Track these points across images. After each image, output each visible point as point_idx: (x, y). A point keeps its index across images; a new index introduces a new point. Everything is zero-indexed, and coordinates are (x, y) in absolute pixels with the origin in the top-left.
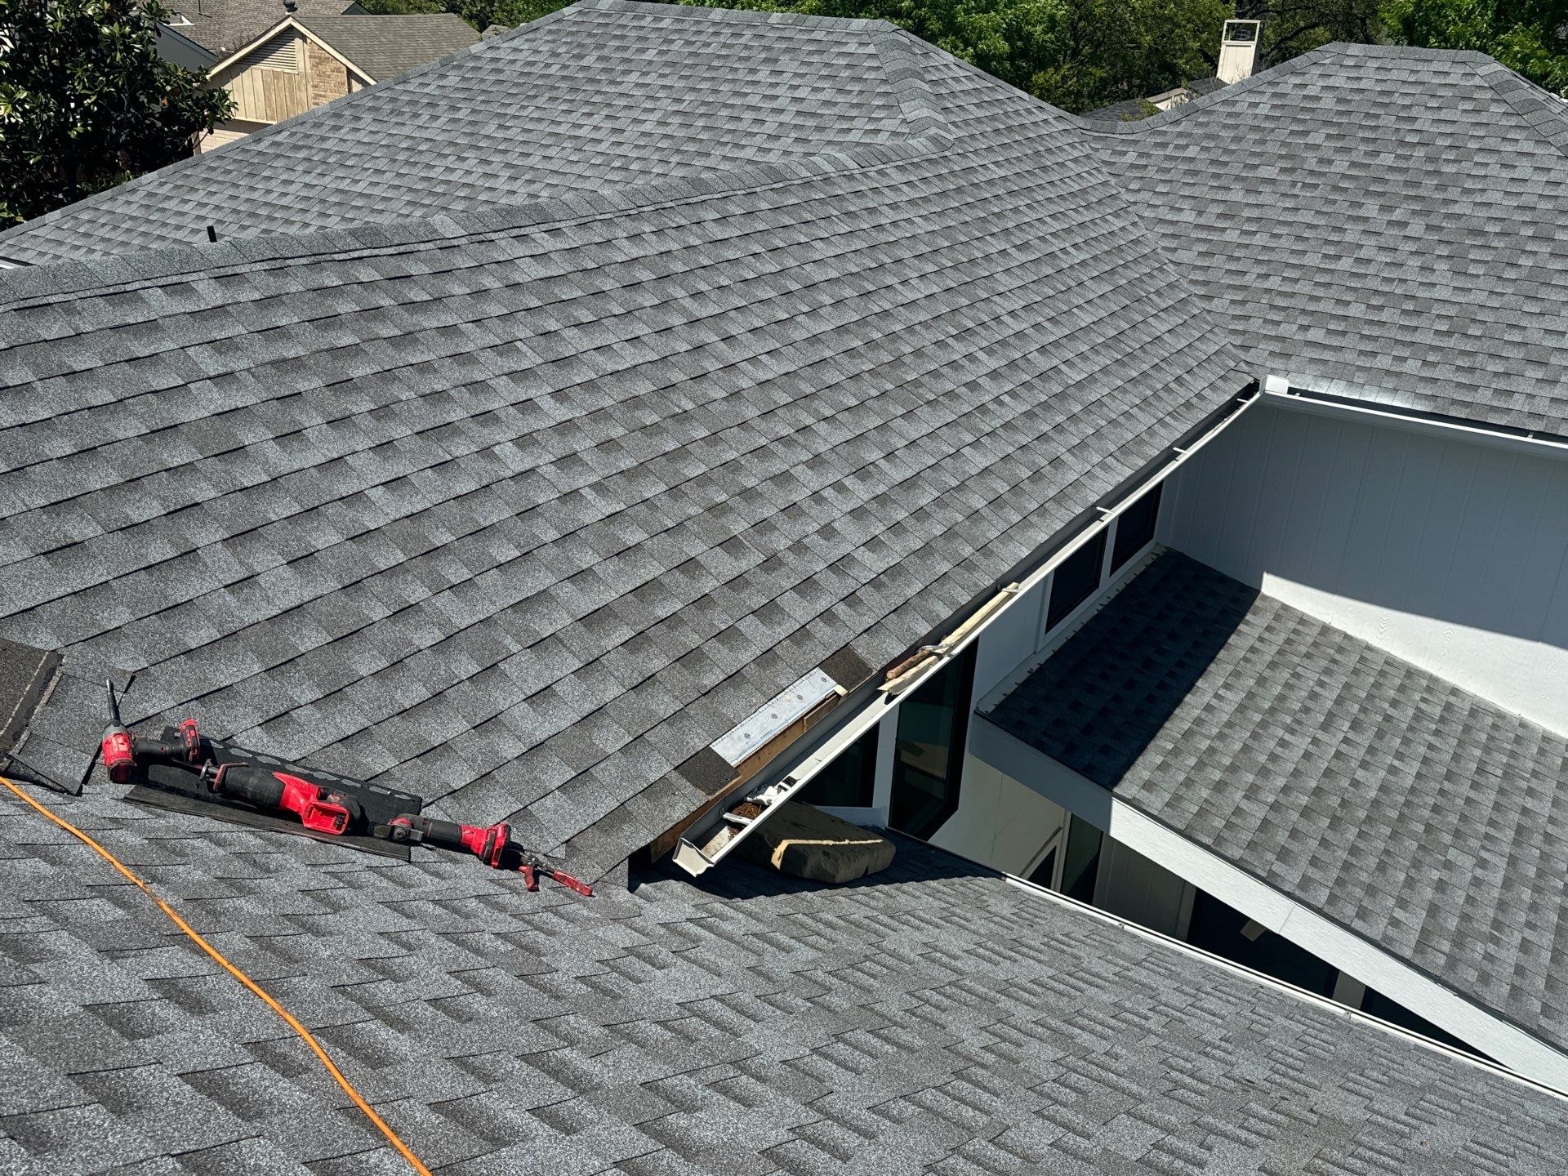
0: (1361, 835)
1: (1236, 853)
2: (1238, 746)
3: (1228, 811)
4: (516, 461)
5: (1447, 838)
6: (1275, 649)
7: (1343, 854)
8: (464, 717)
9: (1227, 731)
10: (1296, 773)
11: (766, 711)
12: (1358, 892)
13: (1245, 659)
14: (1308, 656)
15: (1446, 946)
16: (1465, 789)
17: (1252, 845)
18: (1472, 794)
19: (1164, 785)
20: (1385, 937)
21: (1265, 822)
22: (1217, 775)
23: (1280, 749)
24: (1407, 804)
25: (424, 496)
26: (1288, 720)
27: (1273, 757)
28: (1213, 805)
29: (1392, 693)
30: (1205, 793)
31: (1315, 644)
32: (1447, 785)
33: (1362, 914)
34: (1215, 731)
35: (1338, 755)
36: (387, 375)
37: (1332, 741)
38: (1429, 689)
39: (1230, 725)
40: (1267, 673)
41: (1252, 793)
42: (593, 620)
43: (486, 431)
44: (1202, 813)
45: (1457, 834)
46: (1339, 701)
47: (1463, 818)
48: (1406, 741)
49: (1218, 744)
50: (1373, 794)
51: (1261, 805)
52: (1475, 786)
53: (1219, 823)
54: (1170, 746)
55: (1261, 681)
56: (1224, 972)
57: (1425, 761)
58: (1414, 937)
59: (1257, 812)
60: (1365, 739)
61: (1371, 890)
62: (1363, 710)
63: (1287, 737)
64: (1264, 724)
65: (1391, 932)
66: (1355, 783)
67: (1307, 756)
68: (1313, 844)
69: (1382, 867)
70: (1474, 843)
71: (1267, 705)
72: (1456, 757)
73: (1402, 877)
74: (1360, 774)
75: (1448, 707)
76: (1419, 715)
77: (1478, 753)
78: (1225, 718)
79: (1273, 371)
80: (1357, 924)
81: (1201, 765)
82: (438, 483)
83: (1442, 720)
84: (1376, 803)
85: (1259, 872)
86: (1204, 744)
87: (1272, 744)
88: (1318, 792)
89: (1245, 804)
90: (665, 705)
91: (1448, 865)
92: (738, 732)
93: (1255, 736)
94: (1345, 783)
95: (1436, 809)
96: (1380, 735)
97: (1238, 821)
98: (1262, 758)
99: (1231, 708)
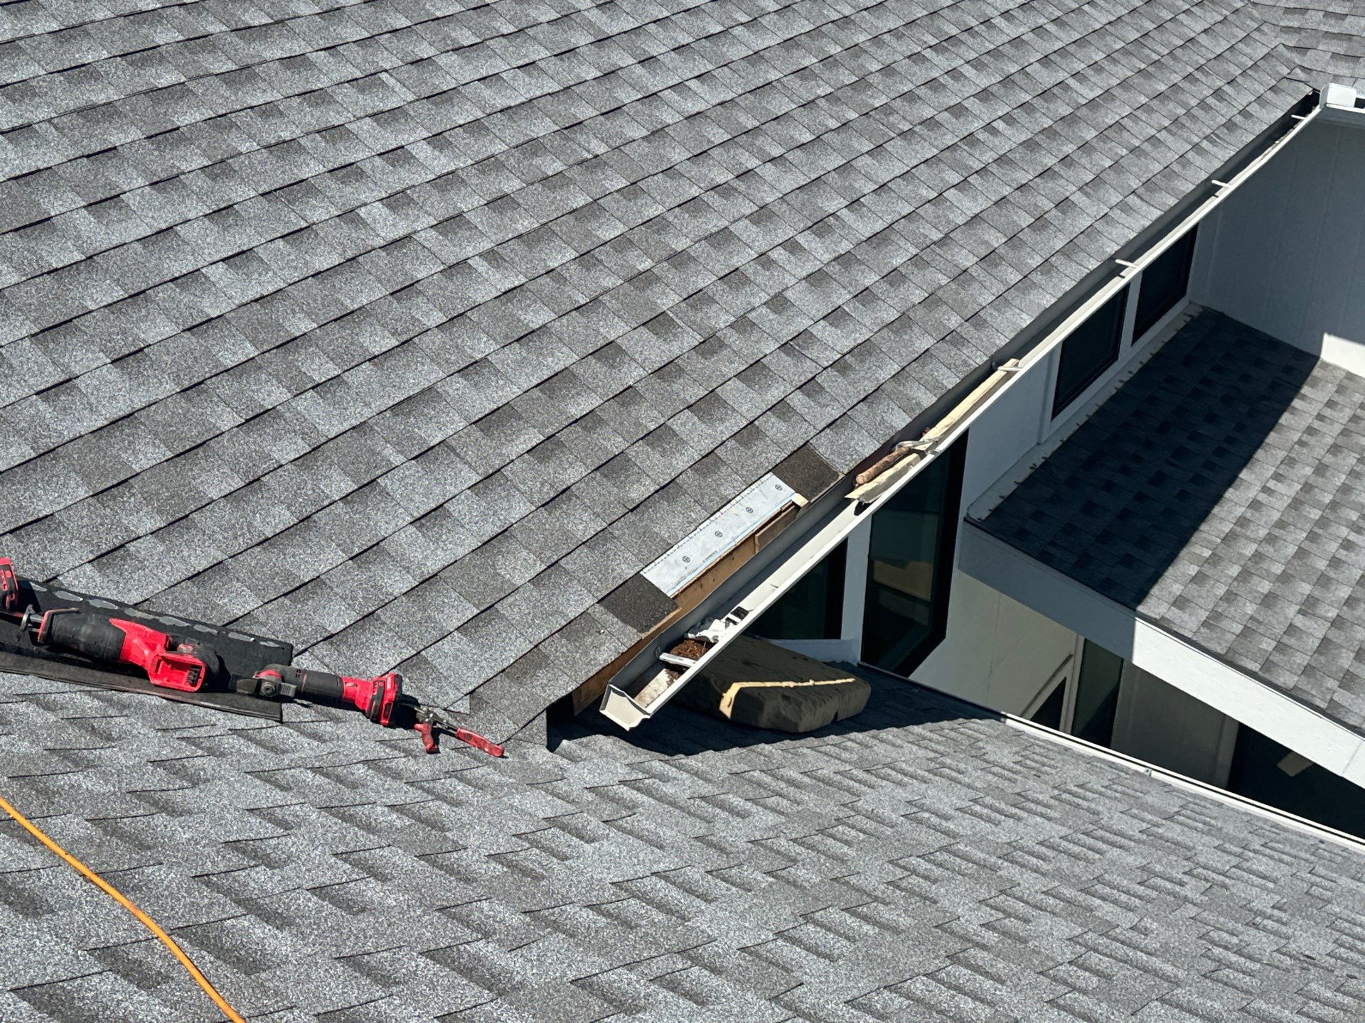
1: (1288, 680)
2: (1291, 550)
3: (1279, 630)
4: (388, 226)
6: (1337, 429)
8: (338, 545)
9: (1277, 532)
11: (709, 528)
13: (1301, 443)
17: (1308, 671)
19: (1200, 601)
21: (1325, 641)
22: (1265, 587)
23: (1343, 552)
25: (275, 273)
26: (1354, 516)
27: (1335, 562)
28: (1260, 623)
30: (1250, 608)
34: (1263, 533)
36: (221, 122)
39: (1281, 524)
40: (1329, 459)
41: (1309, 607)
42: (492, 421)
43: (349, 189)
44: (1246, 633)
49: (1268, 550)
51: (1320, 621)
53: (1268, 645)
54: (1207, 553)
55: (1321, 469)
56: (1275, 825)
59: (1316, 630)
63: (1353, 537)
64: (1323, 522)
71: (1327, 499)
78: (1276, 516)
79: (1336, 78)
81: (1245, 575)
82: (292, 257)
85: (1318, 702)
86: (1249, 549)
87: (1333, 547)
89: (1300, 621)
90: (583, 524)
92: (675, 554)
93: (1312, 537)
97: (1291, 641)
98: (1321, 564)
99: (1282, 504)
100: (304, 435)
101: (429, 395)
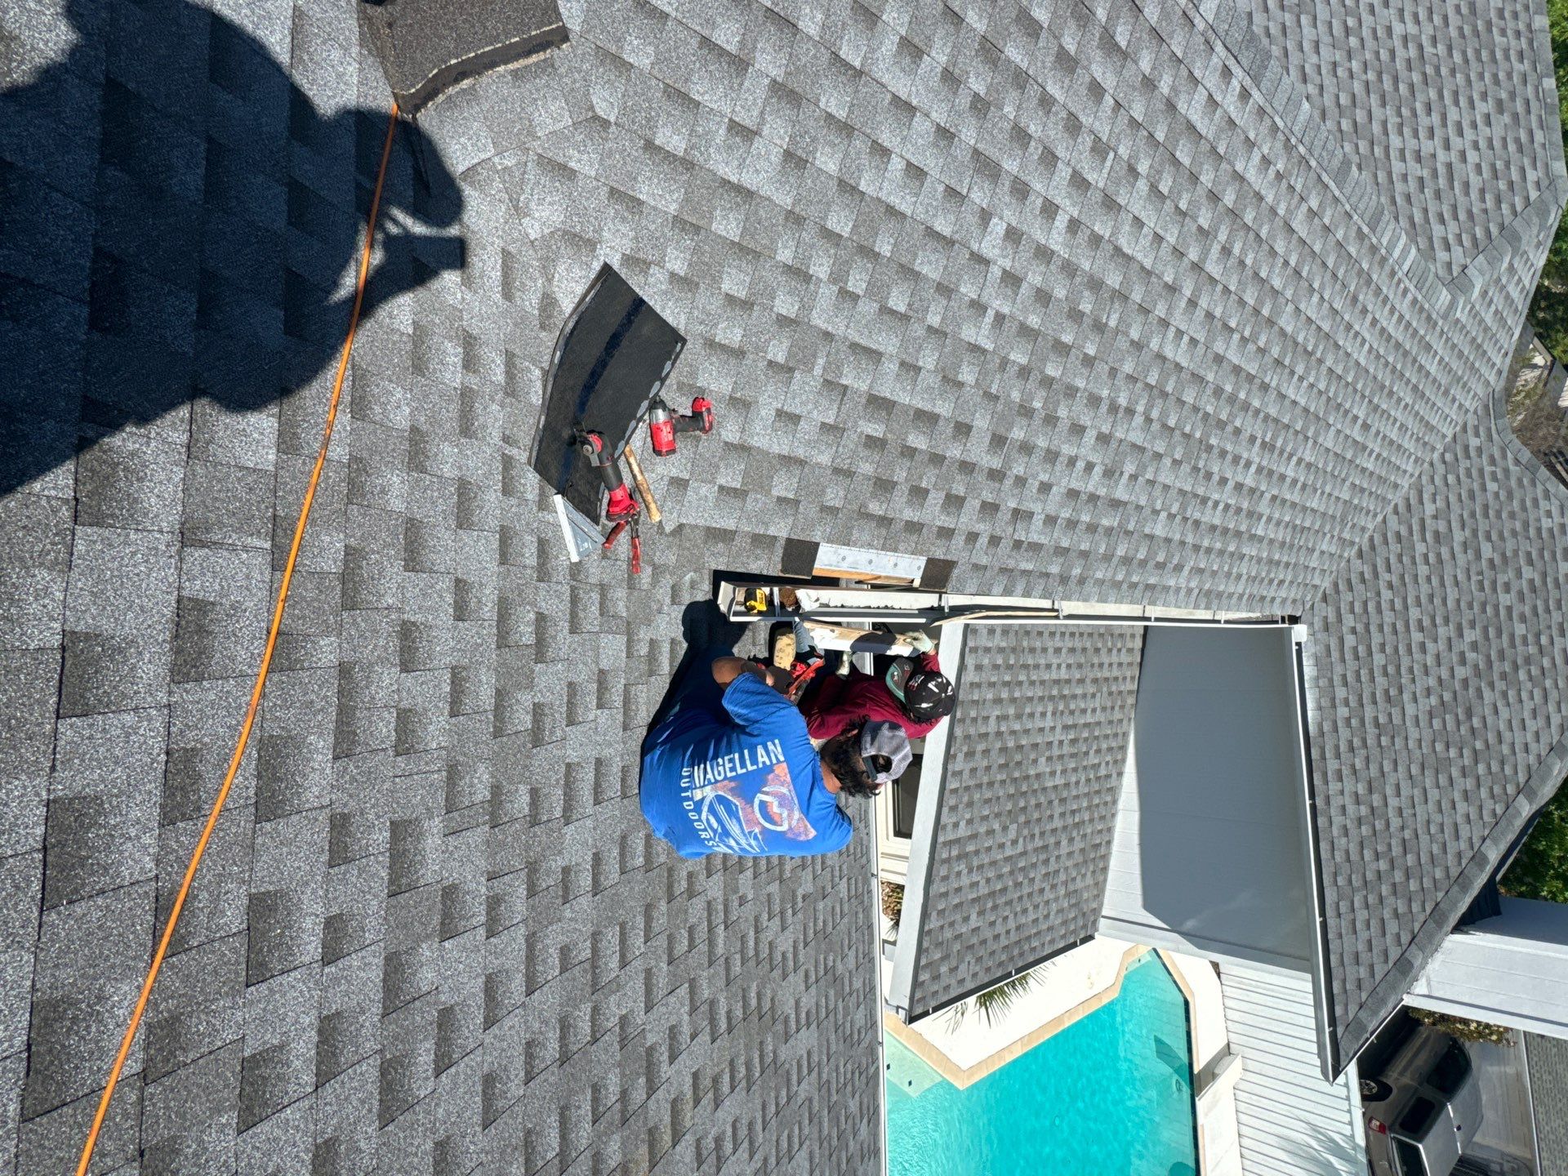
0: (1003, 782)
2: (1030, 694)
3: (985, 714)
5: (1022, 819)
7: (985, 780)
10: (1027, 731)
11: (872, 554)
12: (965, 799)
13: (1093, 665)
14: (1110, 694)
15: (955, 853)
16: (1058, 810)
17: (967, 737)
18: (1056, 816)
20: (945, 827)
21: (986, 735)
22: (1005, 695)
23: (1039, 715)
24: (1035, 791)
25: (916, 202)
26: (1061, 707)
27: (1032, 715)
29: (1104, 746)
30: (990, 696)
31: (1120, 692)
32: (1056, 802)
33: (953, 809)
34: (1034, 678)
35: (1050, 744)
37: (1059, 735)
38: (1116, 762)
39: (1042, 682)
40: (1088, 681)
41: (1001, 718)
42: (879, 404)
43: (1007, 199)
44: (976, 702)
45: (1027, 822)
46: (1086, 725)
47: (1039, 820)
48: (1075, 770)
49: (1026, 685)
50: (1032, 772)
51: (996, 727)
52: (1063, 815)
53: (973, 714)
55: (1081, 681)
57: (1067, 785)
58: (951, 837)
59: (992, 727)
60: (1066, 749)
61: (970, 804)
62: (1086, 739)
63: (1049, 714)
64: (1052, 698)
65: (950, 827)
66: (1035, 761)
67: (1041, 730)
68: (985, 763)
69: (988, 801)
70: (1026, 832)
71: (1065, 692)
72: (1077, 797)
73: (986, 813)
74: (1042, 760)
75: (1108, 776)
76: (1096, 767)
77: (1085, 804)
78: (1046, 677)
80: (945, 810)
81: (1007, 684)
82: (935, 204)
83: (1098, 778)
84: (1027, 777)
85: (951, 750)
86: (1022, 678)
87: (1040, 709)
88: (1020, 748)
89: (992, 719)
90: (834, 496)
91: (1005, 829)
92: (844, 550)
93: (1041, 699)
94: (1032, 756)
95: (1038, 805)
96: (1073, 756)
97: (980, 721)
98: (1028, 710)
99: (1054, 676)
100: (802, 307)
101: (875, 356)
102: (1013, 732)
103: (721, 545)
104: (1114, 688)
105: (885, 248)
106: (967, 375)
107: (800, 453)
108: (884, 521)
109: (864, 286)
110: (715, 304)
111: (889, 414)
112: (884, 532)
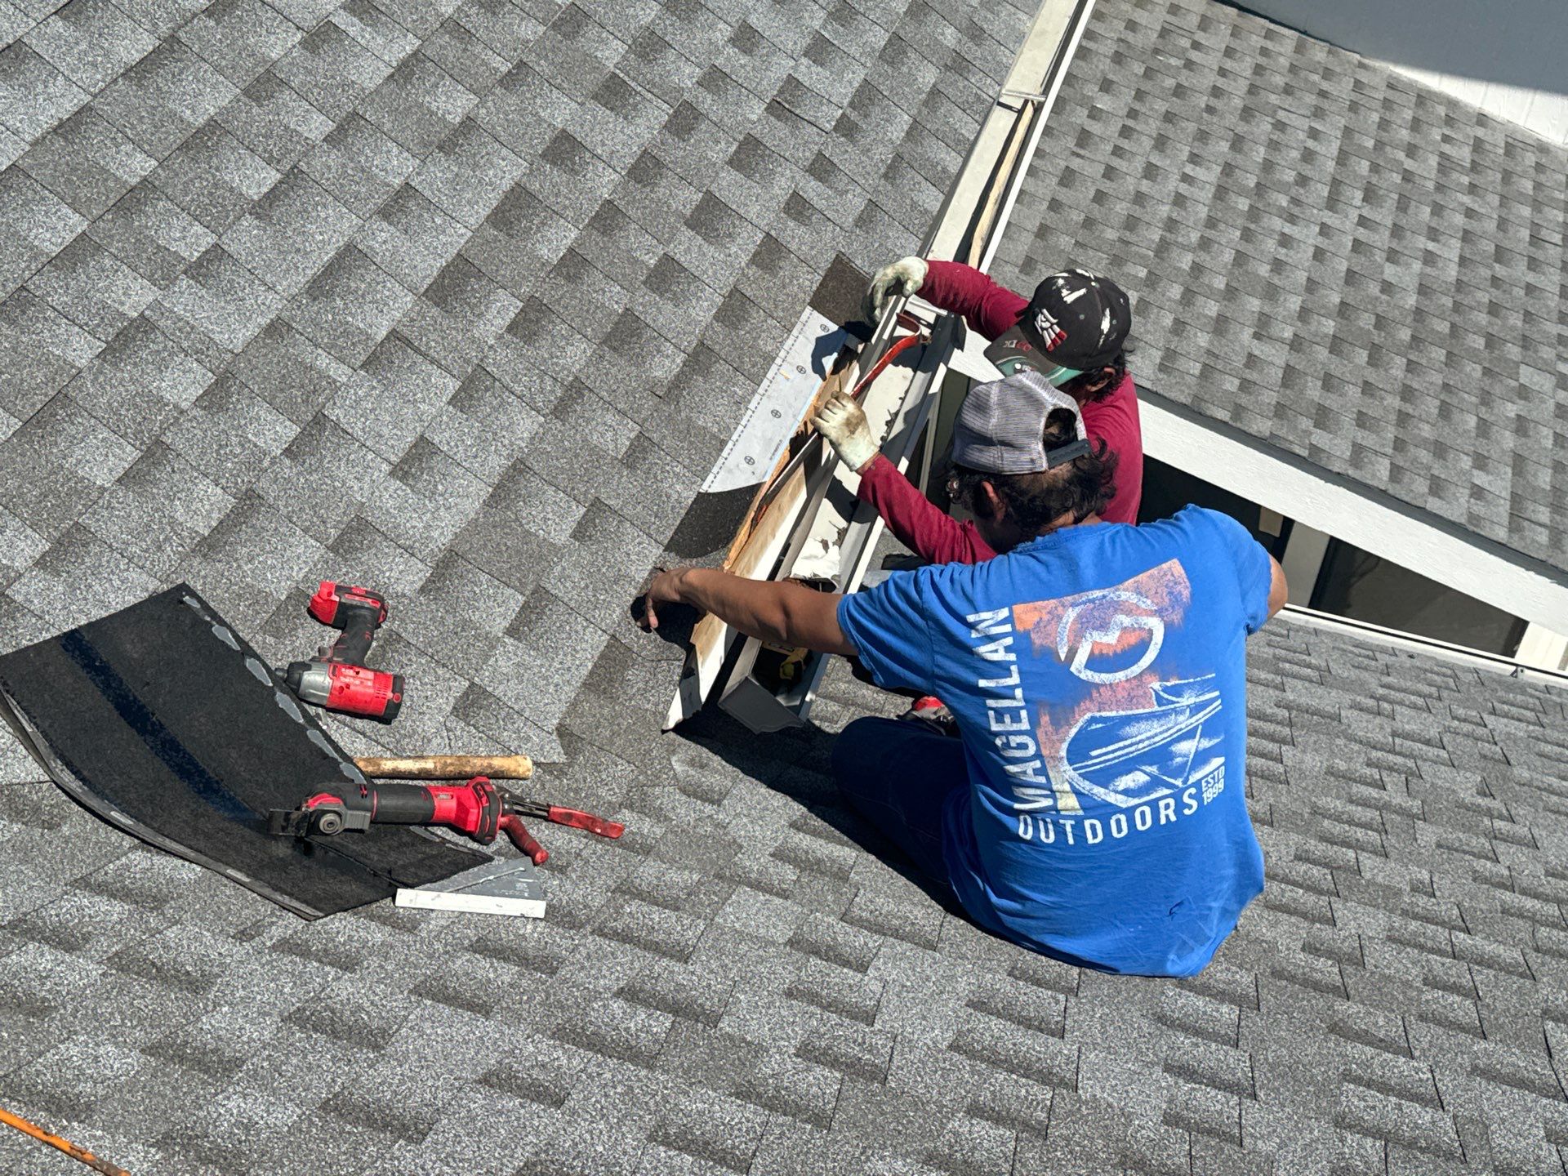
0: (1411, 367)
1: (1262, 426)
2: (1228, 256)
3: (1239, 361)
5: (1514, 351)
6: (1243, 85)
7: (1394, 402)
9: (1210, 234)
10: (1312, 285)
11: (761, 406)
12: (1424, 456)
13: (1210, 110)
14: (1288, 90)
15: (1544, 515)
16: (1519, 271)
17: (1280, 411)
18: (1531, 278)
19: (1149, 338)
20: (1473, 518)
21: (1289, 370)
22: (1212, 308)
23: (1284, 251)
24: (1457, 307)
26: (1284, 201)
27: (1278, 266)
28: (1217, 357)
29: (1404, 134)
30: (1203, 339)
31: (1293, 69)
32: (1500, 270)
33: (1437, 487)
34: (1194, 237)
35: (1357, 245)
37: (1345, 223)
38: (1449, 121)
39: (1211, 223)
40: (1242, 128)
41: (1262, 329)
44: (1207, 372)
45: (1526, 342)
46: (1342, 159)
47: (1528, 316)
48: (1438, 210)
49: (1204, 258)
50: (1411, 301)
51: (1278, 345)
52: (1533, 264)
53: (1231, 384)
54: (1142, 273)
55: (1237, 143)
57: (1467, 236)
58: (1503, 509)
59: (1276, 356)
60: (1384, 215)
61: (1440, 450)
62: (1375, 168)
63: (1288, 229)
64: (1254, 214)
65: (1479, 508)
66: (1387, 287)
67: (1319, 254)
68: (1353, 392)
69: (1445, 411)
70: (1547, 353)
71: (1251, 182)
72: (1502, 224)
73: (1472, 421)
74: (1390, 272)
75: (1478, 145)
76: (1446, 165)
77: (1526, 211)
78: (1203, 212)
80: (1433, 505)
81: (1188, 298)
83: (1475, 167)
84: (1419, 313)
85: (1297, 450)
86: (1186, 261)
87: (1271, 245)
88: (1344, 310)
89: (1257, 348)
90: (611, 432)
91: (1523, 393)
92: (732, 455)
93: (1247, 235)
94: (1374, 289)
95: (1494, 309)
96: (1403, 206)
97: (1253, 376)
98: (1264, 270)
99: (1207, 194)
100: (199, 355)
101: (350, 258)
102: (1304, 314)
103: (630, 675)
104: (1279, 80)
105: (138, 166)
106: (454, 104)
107: (497, 463)
108: (700, 359)
109: (198, 229)
110: (131, 508)
111: (480, 274)
112: (722, 367)
